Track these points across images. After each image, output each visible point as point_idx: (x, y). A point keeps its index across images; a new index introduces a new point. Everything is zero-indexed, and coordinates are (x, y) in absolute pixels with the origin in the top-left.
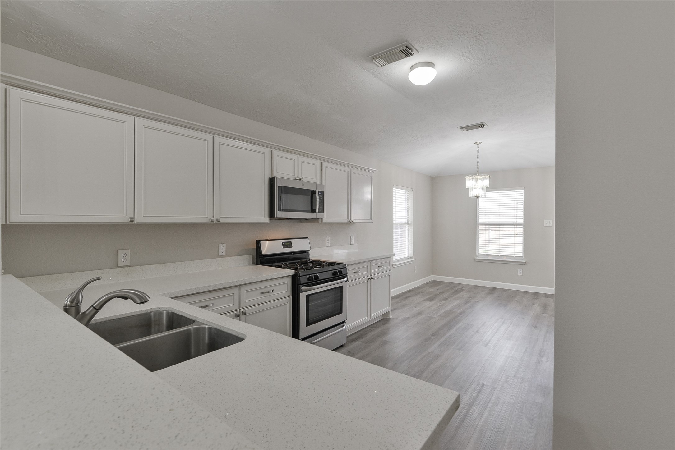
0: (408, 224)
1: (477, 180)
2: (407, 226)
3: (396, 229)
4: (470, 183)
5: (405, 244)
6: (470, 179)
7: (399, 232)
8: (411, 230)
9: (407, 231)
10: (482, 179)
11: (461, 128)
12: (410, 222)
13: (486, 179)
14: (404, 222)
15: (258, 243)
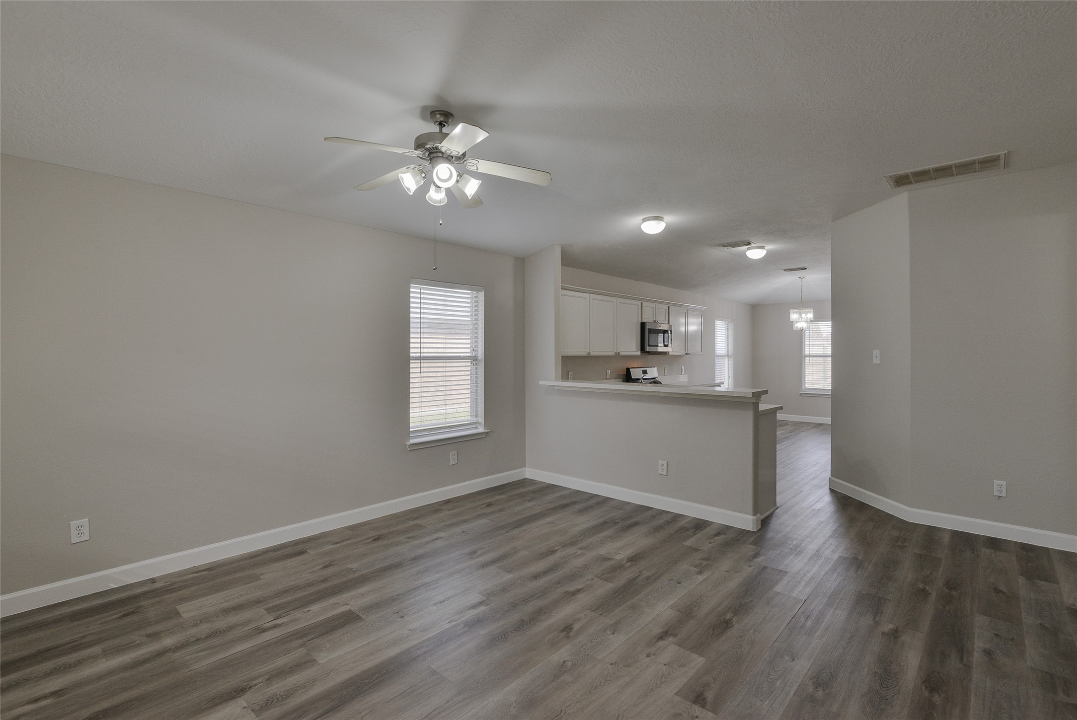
0: (728, 356)
1: (800, 314)
2: (726, 358)
3: (718, 362)
4: (794, 316)
5: (725, 377)
6: (794, 313)
7: (720, 365)
8: (731, 362)
9: (726, 364)
10: (806, 313)
11: (784, 270)
12: (730, 354)
13: (810, 312)
14: (724, 354)
15: (628, 370)
